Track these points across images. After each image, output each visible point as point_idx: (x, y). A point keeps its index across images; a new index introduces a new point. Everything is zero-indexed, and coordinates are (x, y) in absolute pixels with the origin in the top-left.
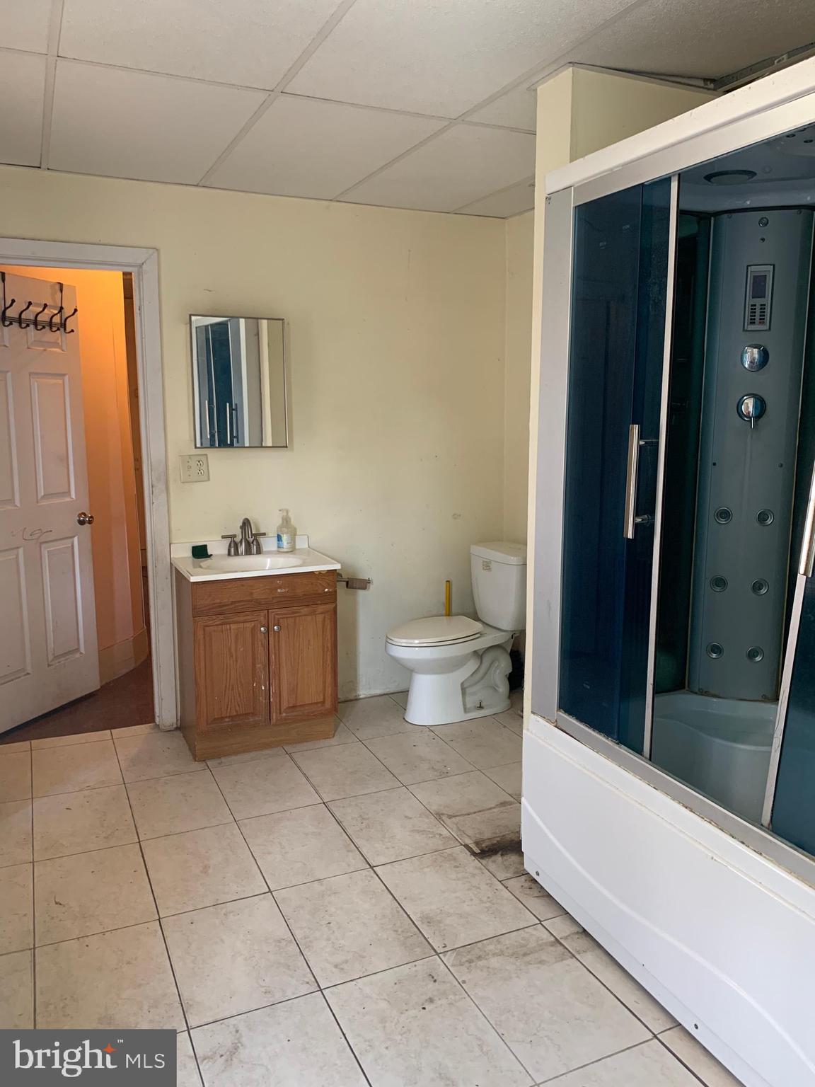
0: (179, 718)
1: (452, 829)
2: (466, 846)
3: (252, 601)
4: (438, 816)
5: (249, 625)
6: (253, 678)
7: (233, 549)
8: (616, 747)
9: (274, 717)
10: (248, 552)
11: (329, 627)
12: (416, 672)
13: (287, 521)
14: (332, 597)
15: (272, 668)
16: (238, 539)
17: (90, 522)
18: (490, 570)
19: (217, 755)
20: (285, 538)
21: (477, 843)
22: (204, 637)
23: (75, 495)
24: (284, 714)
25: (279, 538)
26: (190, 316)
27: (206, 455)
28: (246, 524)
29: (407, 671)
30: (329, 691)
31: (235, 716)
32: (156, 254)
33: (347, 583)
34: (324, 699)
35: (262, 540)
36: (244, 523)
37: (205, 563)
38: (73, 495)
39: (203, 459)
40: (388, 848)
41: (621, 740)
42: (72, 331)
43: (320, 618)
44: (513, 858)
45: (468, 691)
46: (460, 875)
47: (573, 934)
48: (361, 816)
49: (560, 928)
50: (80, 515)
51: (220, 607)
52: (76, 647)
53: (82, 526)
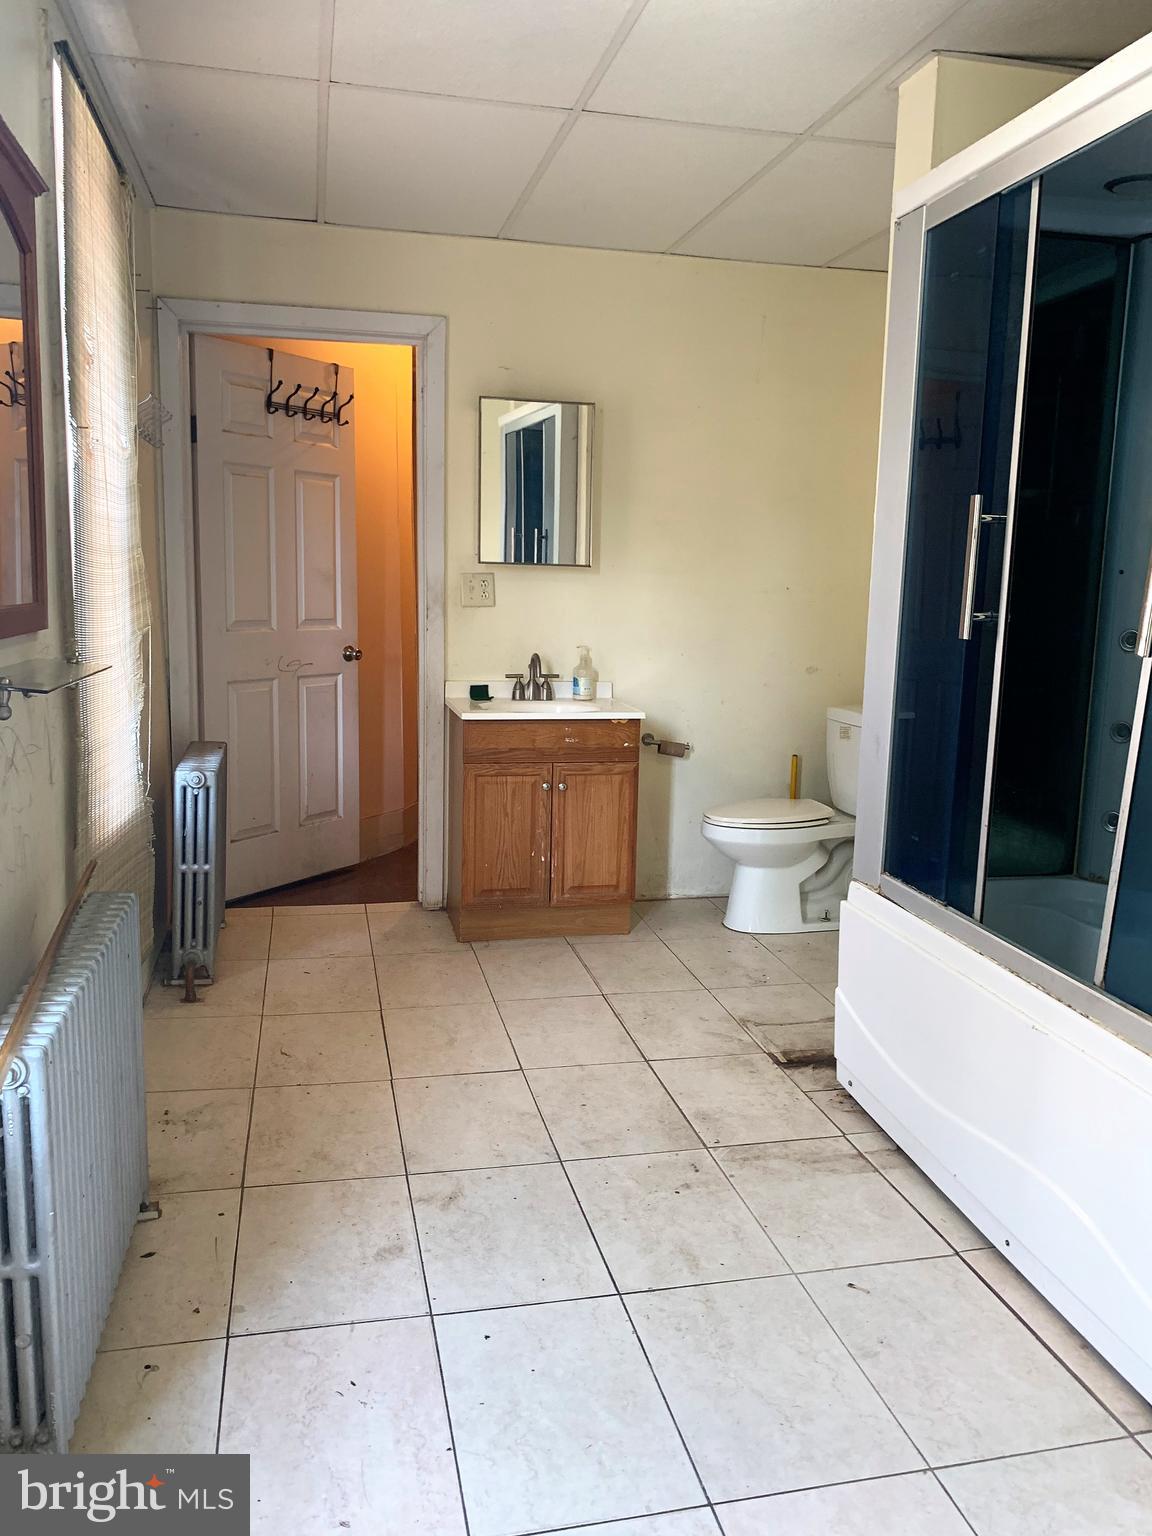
0: (446, 896)
1: (756, 1036)
2: (771, 1055)
3: (534, 750)
4: (743, 1023)
5: (533, 779)
6: (532, 844)
7: (519, 692)
8: (943, 909)
9: (555, 897)
10: (537, 697)
11: (627, 791)
12: (741, 864)
13: (586, 661)
14: (633, 755)
15: (556, 835)
16: (525, 681)
17: (357, 658)
18: (848, 737)
19: (486, 937)
20: (582, 682)
21: (784, 1053)
22: (476, 789)
23: (342, 625)
24: (567, 896)
25: (575, 682)
26: (480, 398)
27: (493, 574)
28: (535, 661)
29: (729, 862)
30: (624, 873)
31: (508, 890)
32: (443, 323)
33: (659, 746)
34: (618, 882)
35: (555, 684)
36: (533, 660)
37: (484, 704)
38: (339, 625)
39: (489, 578)
40: (671, 1045)
41: (949, 902)
42: (347, 422)
43: (617, 779)
44: (826, 1072)
45: (812, 897)
46: (752, 1081)
47: (882, 1150)
48: (644, 1012)
49: (867, 1142)
50: (346, 649)
51: (494, 753)
52: (334, 808)
53: (348, 663)
